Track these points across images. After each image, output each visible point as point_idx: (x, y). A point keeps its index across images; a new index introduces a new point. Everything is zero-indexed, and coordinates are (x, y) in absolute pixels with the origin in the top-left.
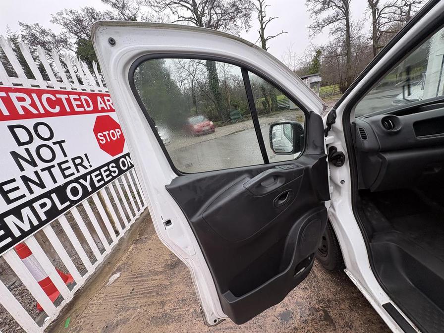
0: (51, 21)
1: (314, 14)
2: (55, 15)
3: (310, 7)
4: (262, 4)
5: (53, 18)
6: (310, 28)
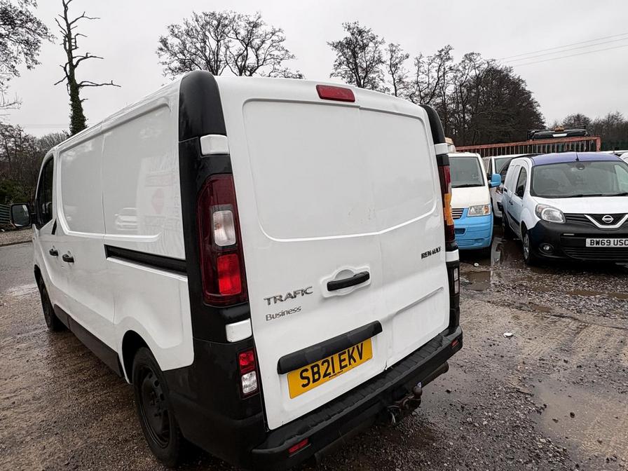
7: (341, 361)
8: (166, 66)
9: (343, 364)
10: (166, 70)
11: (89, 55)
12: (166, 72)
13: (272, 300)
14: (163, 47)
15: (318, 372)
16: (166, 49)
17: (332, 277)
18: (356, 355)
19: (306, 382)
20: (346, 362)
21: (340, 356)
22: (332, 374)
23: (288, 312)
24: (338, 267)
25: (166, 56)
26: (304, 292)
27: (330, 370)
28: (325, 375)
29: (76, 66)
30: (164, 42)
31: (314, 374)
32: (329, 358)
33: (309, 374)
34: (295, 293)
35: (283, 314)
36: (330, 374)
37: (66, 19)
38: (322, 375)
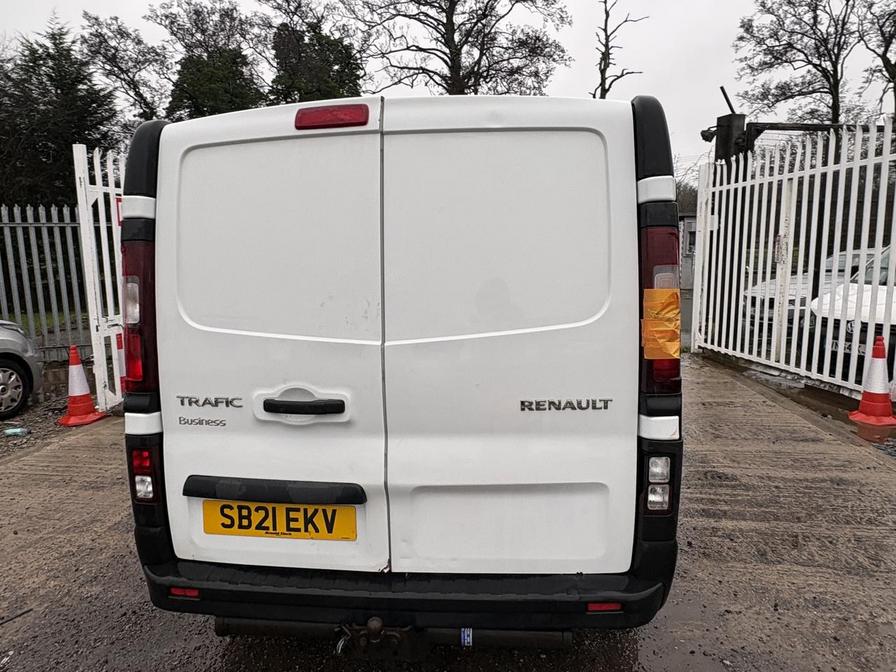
0: (144, 17)
1: (749, 71)
2: (156, 6)
3: (742, 54)
4: (611, 38)
5: (152, 11)
6: (744, 98)
7: (289, 520)
8: (743, 64)
9: (293, 525)
10: (743, 69)
11: (625, 72)
12: (742, 73)
13: (186, 401)
14: (745, 35)
15: (248, 517)
16: (749, 36)
17: (274, 393)
18: (319, 520)
19: (228, 522)
20: (300, 524)
21: (288, 510)
22: (271, 530)
23: (208, 423)
24: (285, 382)
25: (748, 48)
26: (228, 403)
27: (268, 523)
28: (259, 527)
29: (608, 90)
30: (747, 26)
31: (241, 517)
32: (270, 507)
33: (234, 514)
34: (216, 400)
35: (201, 422)
36: (267, 528)
37: (605, 30)
38: (254, 524)
